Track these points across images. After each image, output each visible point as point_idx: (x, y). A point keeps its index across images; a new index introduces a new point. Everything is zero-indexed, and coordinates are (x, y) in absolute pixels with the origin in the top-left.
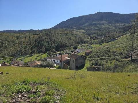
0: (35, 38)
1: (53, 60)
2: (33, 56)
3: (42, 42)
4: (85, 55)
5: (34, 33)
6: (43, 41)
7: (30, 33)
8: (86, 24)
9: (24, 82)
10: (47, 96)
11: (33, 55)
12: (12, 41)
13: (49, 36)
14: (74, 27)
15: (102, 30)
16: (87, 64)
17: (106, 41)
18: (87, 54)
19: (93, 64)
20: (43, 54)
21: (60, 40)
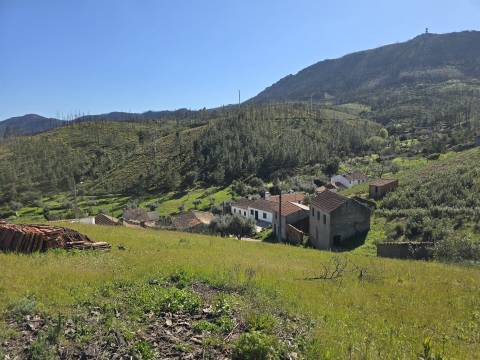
0: (195, 136)
1: (252, 211)
2: (185, 197)
3: (215, 148)
4: (370, 196)
5: (192, 122)
6: (218, 147)
7: (178, 121)
8: (372, 84)
9: (174, 279)
10: (256, 334)
11: (186, 193)
12: (127, 148)
13: (240, 128)
14: (326, 96)
15: (439, 103)
16: (377, 233)
17: (453, 142)
18: (378, 193)
19: (399, 231)
20: (217, 191)
21: (274, 142)
